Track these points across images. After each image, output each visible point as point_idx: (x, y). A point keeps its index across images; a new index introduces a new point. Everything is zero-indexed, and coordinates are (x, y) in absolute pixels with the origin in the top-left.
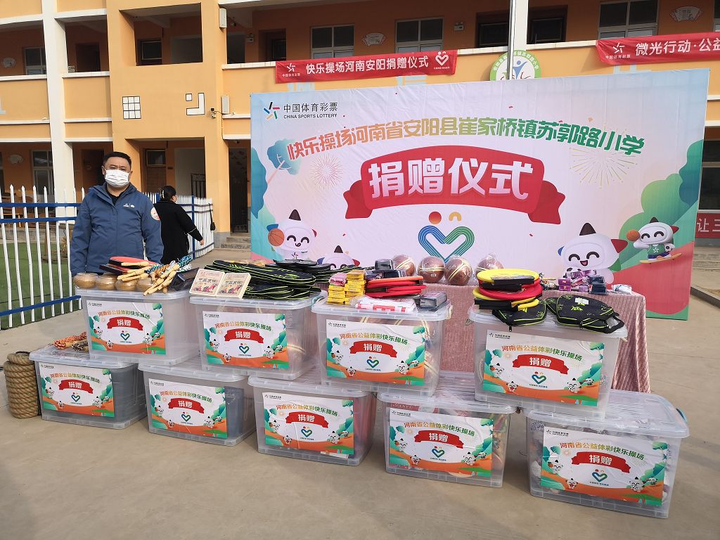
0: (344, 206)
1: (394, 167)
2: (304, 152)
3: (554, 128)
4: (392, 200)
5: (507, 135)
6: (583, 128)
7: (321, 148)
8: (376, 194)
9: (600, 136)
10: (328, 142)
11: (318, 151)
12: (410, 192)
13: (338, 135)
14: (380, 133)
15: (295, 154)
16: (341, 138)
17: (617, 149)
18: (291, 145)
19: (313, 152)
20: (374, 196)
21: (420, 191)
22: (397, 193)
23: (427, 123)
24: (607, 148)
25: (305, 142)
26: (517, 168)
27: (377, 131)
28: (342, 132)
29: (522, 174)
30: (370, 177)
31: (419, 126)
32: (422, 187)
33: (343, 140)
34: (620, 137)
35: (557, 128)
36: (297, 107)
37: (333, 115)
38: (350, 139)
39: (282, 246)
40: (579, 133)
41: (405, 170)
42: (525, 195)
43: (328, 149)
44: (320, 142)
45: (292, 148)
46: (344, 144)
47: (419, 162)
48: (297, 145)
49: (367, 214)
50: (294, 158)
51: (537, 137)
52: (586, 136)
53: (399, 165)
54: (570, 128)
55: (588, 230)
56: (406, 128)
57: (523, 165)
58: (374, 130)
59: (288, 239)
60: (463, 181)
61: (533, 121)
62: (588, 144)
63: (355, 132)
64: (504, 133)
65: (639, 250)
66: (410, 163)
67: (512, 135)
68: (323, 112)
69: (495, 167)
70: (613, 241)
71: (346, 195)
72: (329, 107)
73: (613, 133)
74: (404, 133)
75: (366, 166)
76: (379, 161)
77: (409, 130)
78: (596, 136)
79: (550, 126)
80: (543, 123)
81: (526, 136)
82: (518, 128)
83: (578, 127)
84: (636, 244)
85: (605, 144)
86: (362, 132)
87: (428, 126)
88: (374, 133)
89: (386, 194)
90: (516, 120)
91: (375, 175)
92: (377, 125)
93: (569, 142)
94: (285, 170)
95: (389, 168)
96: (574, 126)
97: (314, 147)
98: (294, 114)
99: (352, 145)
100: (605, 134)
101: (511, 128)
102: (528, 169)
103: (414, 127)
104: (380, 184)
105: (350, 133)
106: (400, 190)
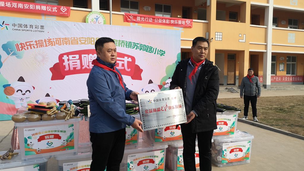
0: (50, 74)
1: (75, 57)
2: (26, 48)
3: (138, 45)
4: (75, 71)
5: (122, 46)
6: (147, 46)
7: (36, 46)
8: (67, 69)
9: (152, 49)
10: (39, 44)
11: (34, 47)
12: (83, 68)
13: (45, 41)
14: (67, 41)
15: (20, 49)
16: (47, 43)
17: (158, 54)
18: (17, 44)
19: (31, 48)
20: (66, 70)
21: (88, 68)
22: (77, 69)
23: (89, 40)
24: (155, 54)
25: (26, 43)
26: (126, 59)
27: (66, 41)
28: (47, 39)
29: (128, 62)
30: (64, 61)
31: (86, 40)
32: (88, 66)
33: (48, 44)
34: (158, 50)
35: (139, 45)
36: (20, 25)
37: (42, 31)
38: (52, 43)
39: (13, 95)
40: (146, 48)
41: (80, 58)
42: (129, 70)
43: (40, 47)
44: (35, 43)
45: (18, 46)
46: (49, 45)
47: (87, 55)
48: (21, 44)
49: (62, 78)
50: (20, 51)
51: (132, 48)
52: (148, 49)
53: (77, 56)
54: (143, 46)
55: (151, 82)
56: (80, 41)
57: (128, 58)
58: (64, 40)
59: (17, 92)
61: (130, 42)
62: (149, 52)
63: (55, 40)
64: (120, 46)
65: (166, 88)
66: (83, 56)
67: (124, 47)
68: (37, 29)
70: (159, 85)
71: (51, 69)
72: (40, 27)
73: (156, 48)
74: (79, 42)
75: (61, 56)
76: (68, 54)
77: (81, 41)
78: (151, 49)
79: (136, 44)
80: (134, 43)
81: (128, 48)
82: (125, 44)
83: (145, 45)
84: (165, 86)
85: (154, 52)
86: (58, 40)
88: (65, 42)
89: (72, 69)
90: (125, 41)
91: (66, 60)
92: (66, 38)
93: (143, 51)
94: (14, 56)
95: (73, 57)
96: (144, 45)
97: (32, 46)
98: (19, 28)
99: (53, 46)
100: (154, 48)
101: (123, 44)
102: (130, 60)
103: (83, 40)
104: (69, 64)
105: (52, 40)
106: (79, 68)
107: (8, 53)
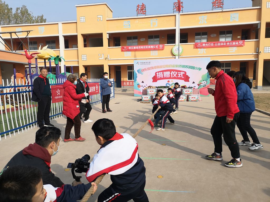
0: (152, 80)
2: (144, 71)
3: (188, 66)
4: (161, 79)
6: (192, 66)
8: (158, 78)
10: (149, 69)
11: (147, 70)
12: (164, 77)
13: (151, 68)
21: (166, 77)
25: (144, 69)
26: (182, 73)
39: (140, 88)
41: (163, 73)
42: (184, 77)
45: (142, 70)
49: (156, 81)
50: (142, 72)
51: (185, 68)
52: (193, 68)
53: (162, 73)
54: (190, 66)
56: (163, 66)
58: (157, 67)
59: (141, 86)
60: (173, 75)
61: (184, 65)
63: (154, 67)
65: (202, 86)
66: (164, 72)
67: (181, 68)
69: (178, 73)
71: (152, 78)
72: (149, 63)
73: (197, 67)
75: (156, 73)
76: (158, 72)
80: (186, 65)
81: (183, 68)
84: (201, 85)
85: (196, 69)
87: (167, 66)
89: (160, 78)
91: (158, 75)
93: (190, 69)
94: (141, 74)
95: (160, 73)
98: (142, 64)
99: (153, 69)
100: (195, 67)
101: (181, 66)
102: (184, 73)
106: (162, 77)
107: (139, 73)
